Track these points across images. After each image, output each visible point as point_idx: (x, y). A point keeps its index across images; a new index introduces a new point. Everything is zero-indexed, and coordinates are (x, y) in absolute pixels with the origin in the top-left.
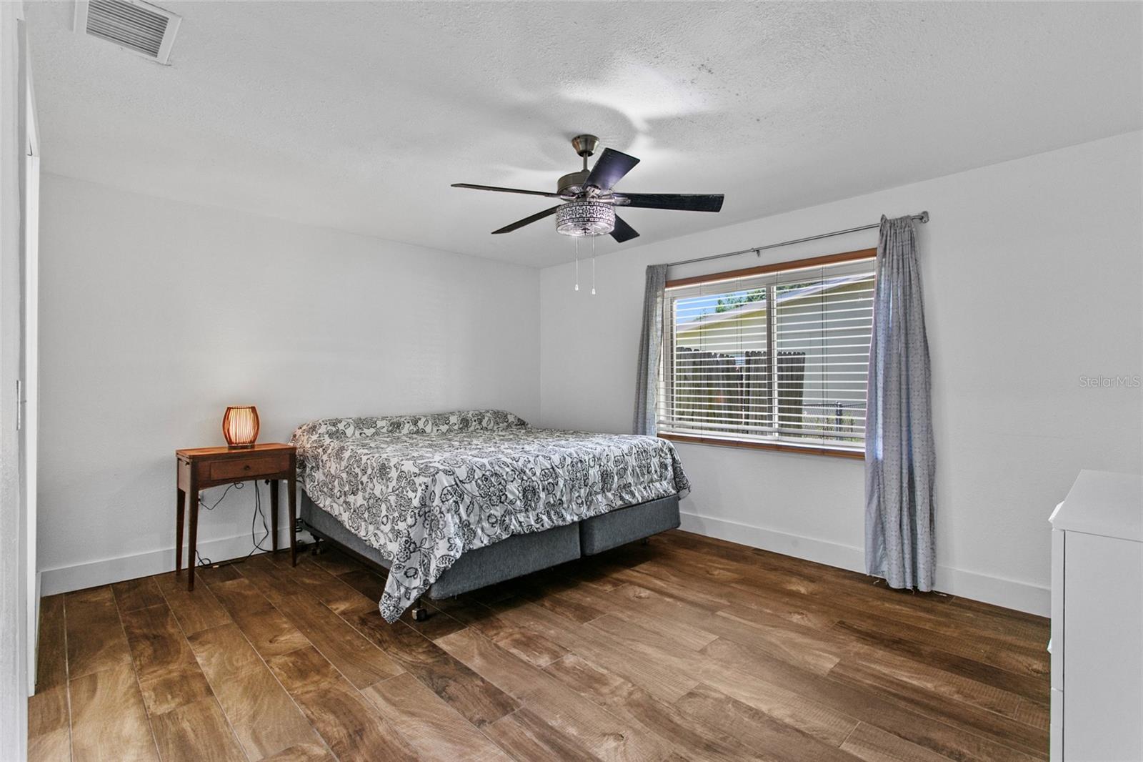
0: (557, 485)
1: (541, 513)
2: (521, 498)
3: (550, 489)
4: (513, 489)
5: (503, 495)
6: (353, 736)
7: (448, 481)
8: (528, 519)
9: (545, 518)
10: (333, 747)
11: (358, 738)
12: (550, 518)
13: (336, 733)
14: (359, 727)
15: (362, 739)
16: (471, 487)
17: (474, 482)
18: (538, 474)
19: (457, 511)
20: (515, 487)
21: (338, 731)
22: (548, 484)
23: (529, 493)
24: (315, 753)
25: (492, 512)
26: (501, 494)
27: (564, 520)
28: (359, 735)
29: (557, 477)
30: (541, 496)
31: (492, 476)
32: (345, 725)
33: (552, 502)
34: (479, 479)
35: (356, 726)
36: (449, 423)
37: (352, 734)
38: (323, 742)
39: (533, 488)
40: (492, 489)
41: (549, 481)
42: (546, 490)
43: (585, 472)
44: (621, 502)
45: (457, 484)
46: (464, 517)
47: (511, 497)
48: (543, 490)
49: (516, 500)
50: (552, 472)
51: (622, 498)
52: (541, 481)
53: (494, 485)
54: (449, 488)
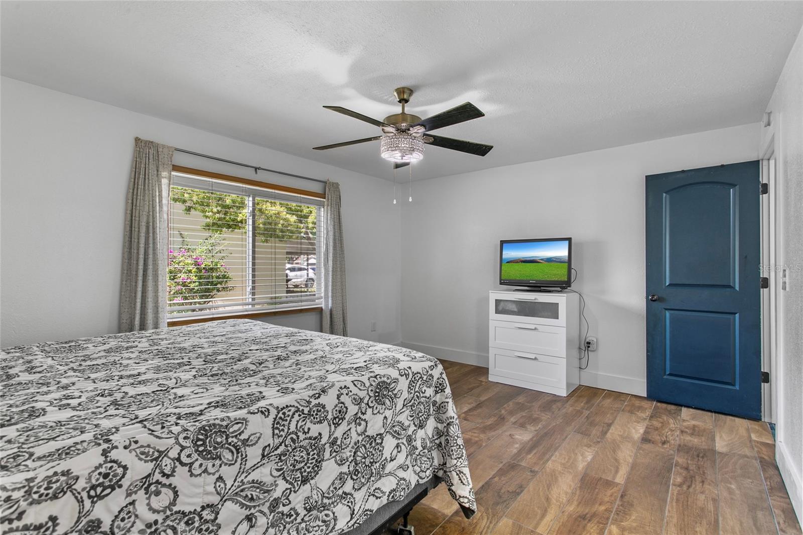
6: (589, 519)
10: (605, 524)
11: (588, 516)
13: (594, 528)
14: (579, 519)
15: (587, 514)
21: (592, 528)
24: (617, 530)
28: (585, 516)
32: (584, 528)
35: (580, 521)
37: (587, 520)
38: (606, 531)
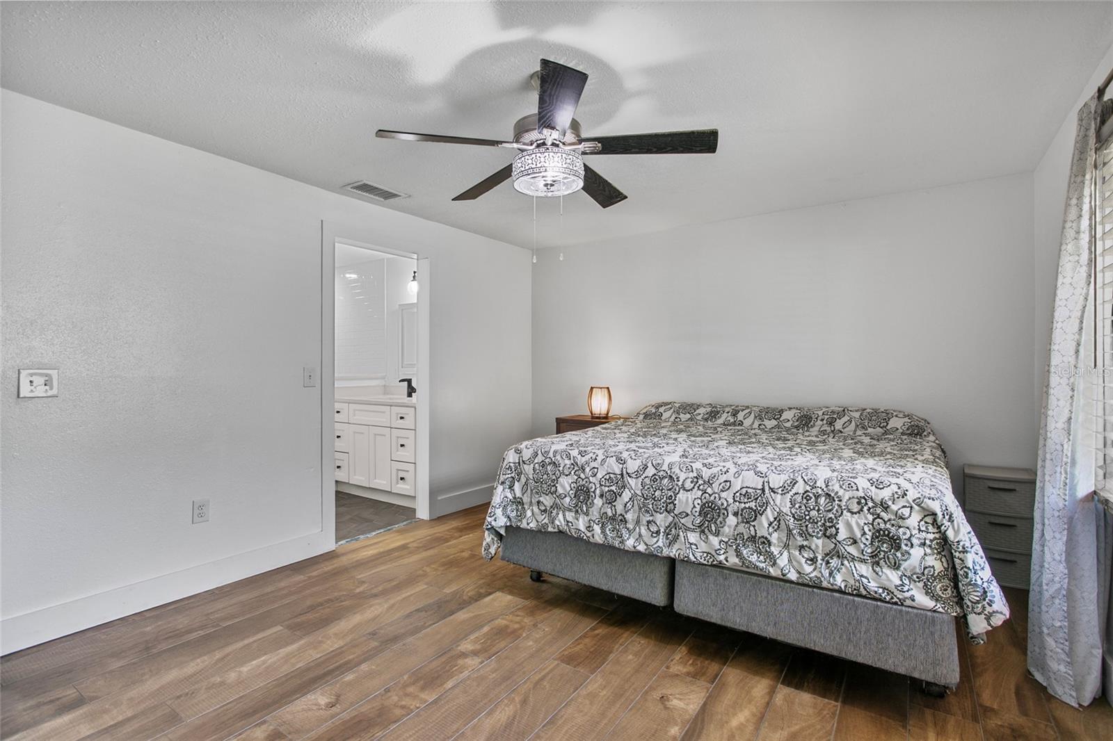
0: (620, 496)
1: (594, 522)
2: (573, 496)
3: (611, 499)
4: (565, 484)
5: (553, 486)
7: (514, 458)
8: (576, 521)
9: (597, 529)
12: (603, 532)
16: (528, 469)
17: (532, 465)
18: (599, 476)
19: (511, 487)
20: (568, 482)
22: (609, 491)
23: (583, 494)
25: (541, 499)
26: (552, 484)
27: (622, 542)
29: (624, 487)
30: (595, 501)
31: (550, 464)
33: (610, 514)
34: (537, 463)
36: (778, 419)
39: (587, 488)
40: (545, 476)
41: (611, 488)
42: (604, 498)
43: (670, 493)
44: (737, 560)
45: (519, 463)
46: (518, 494)
47: (560, 490)
48: (601, 496)
49: (566, 496)
50: (620, 480)
51: (738, 554)
52: (601, 485)
53: (548, 474)
54: (512, 465)
